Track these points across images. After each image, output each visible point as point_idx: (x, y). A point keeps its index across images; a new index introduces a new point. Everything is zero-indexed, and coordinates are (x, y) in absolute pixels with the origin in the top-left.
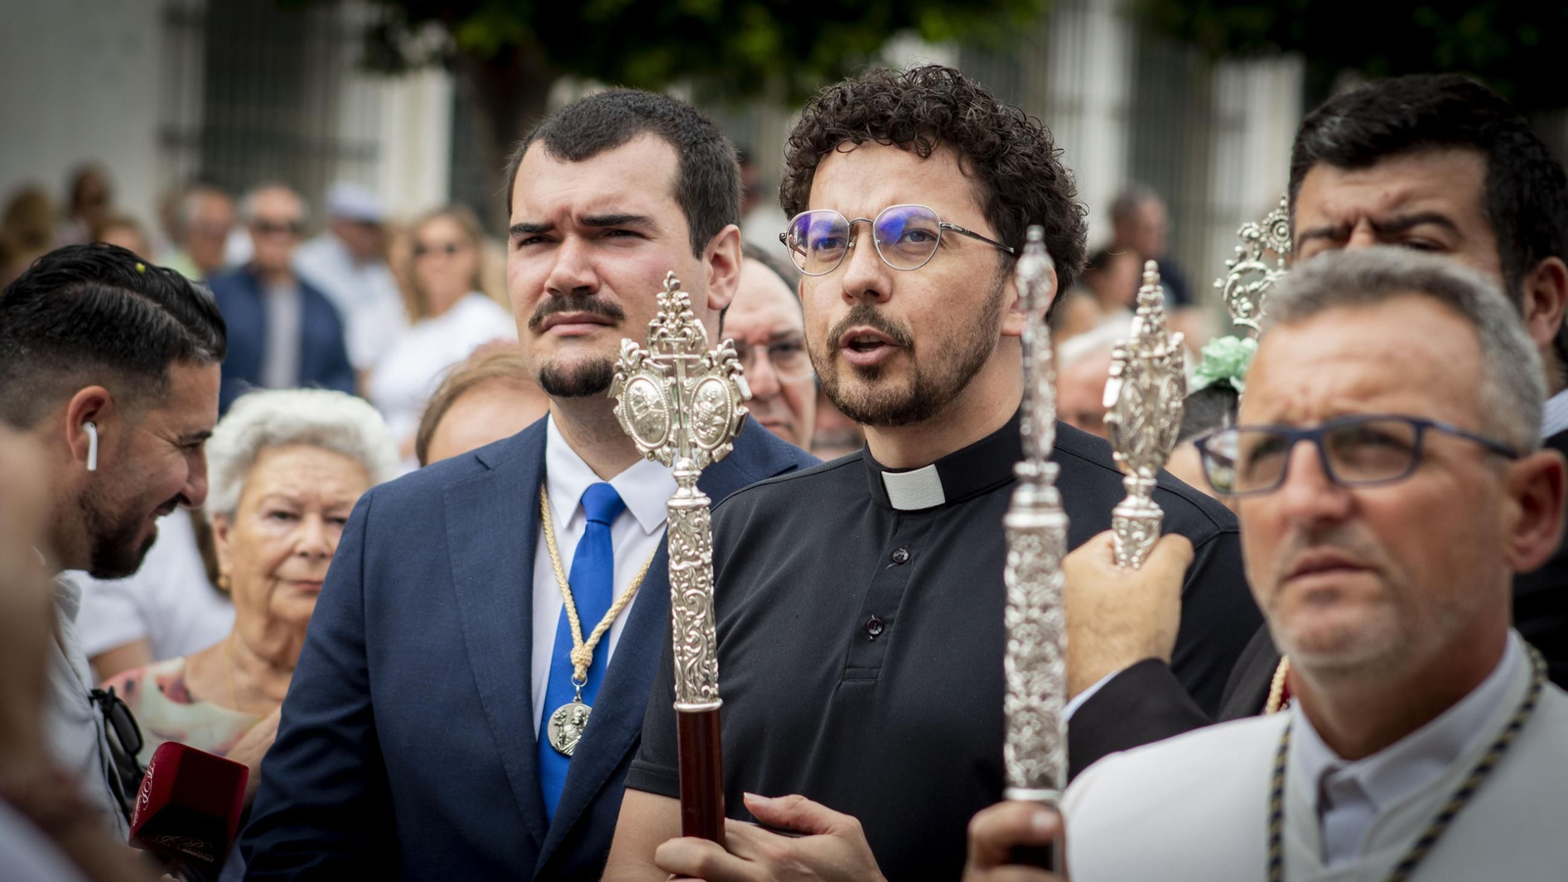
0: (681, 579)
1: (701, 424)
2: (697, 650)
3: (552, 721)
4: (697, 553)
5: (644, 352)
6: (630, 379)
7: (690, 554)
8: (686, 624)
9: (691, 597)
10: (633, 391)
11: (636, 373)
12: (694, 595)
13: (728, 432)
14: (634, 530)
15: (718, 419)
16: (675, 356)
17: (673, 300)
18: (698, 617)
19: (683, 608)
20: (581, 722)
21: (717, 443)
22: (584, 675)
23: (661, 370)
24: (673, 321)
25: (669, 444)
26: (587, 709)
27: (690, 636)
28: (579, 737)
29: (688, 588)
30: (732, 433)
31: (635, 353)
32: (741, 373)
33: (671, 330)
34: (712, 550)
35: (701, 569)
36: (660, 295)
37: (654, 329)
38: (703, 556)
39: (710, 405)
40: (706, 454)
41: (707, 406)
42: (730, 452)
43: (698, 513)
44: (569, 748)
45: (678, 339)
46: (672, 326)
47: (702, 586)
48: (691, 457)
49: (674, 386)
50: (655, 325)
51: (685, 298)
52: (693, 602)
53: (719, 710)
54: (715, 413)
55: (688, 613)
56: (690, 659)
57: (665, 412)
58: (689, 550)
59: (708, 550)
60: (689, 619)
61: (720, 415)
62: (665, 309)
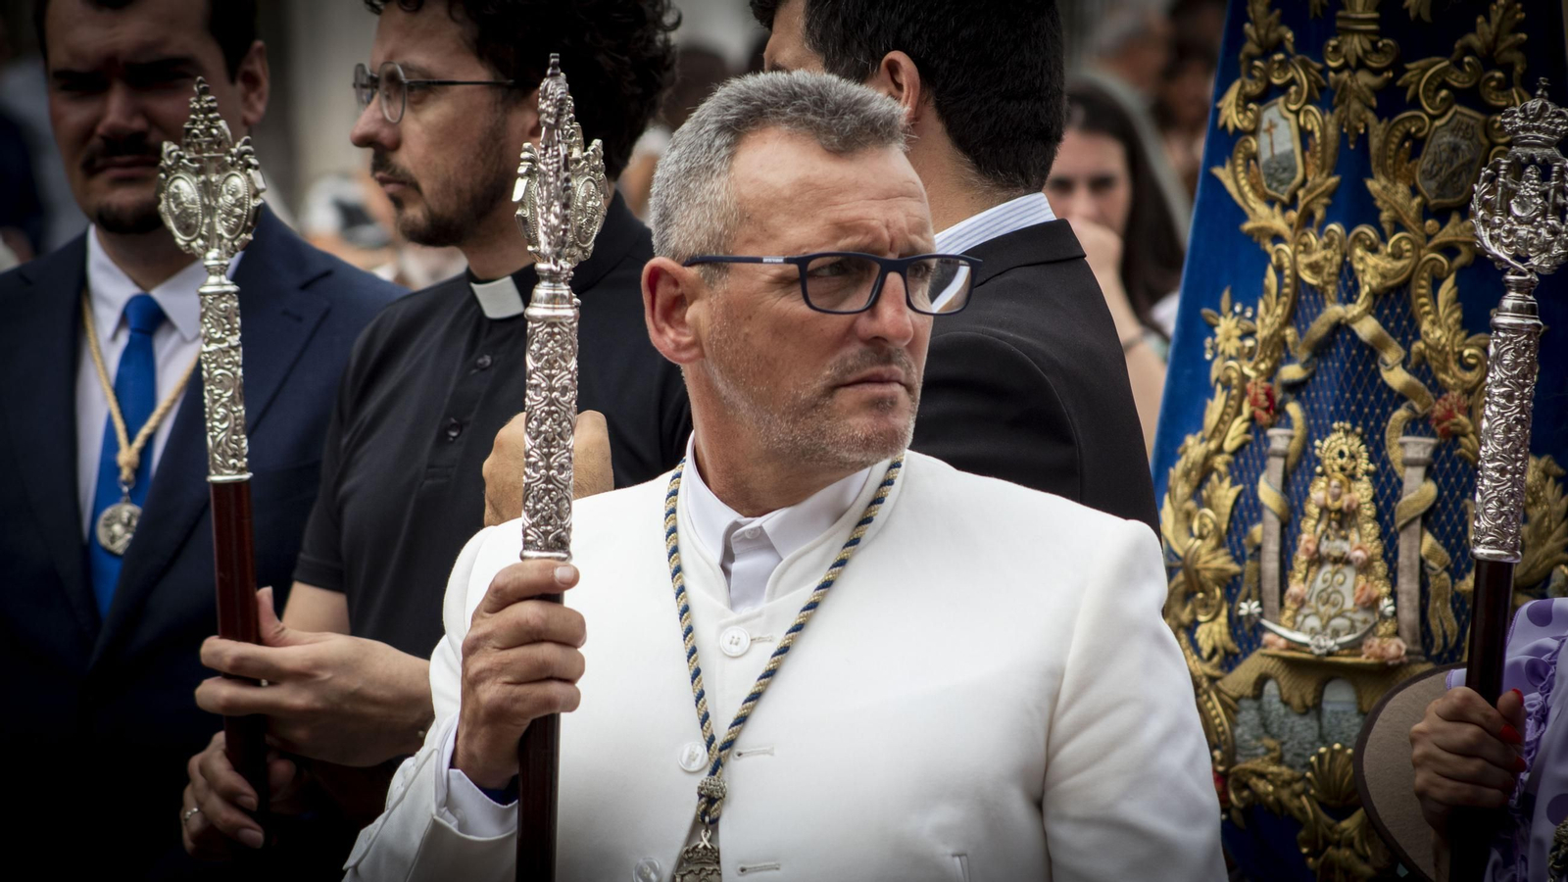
0: (210, 360)
1: (224, 216)
2: (225, 425)
3: (101, 522)
4: (223, 336)
5: (181, 153)
6: (171, 178)
7: (217, 336)
8: (215, 402)
9: (219, 377)
10: (172, 189)
11: (176, 173)
12: (221, 374)
13: (246, 222)
14: (174, 339)
15: (238, 211)
16: (206, 155)
17: (202, 103)
18: (225, 395)
19: (213, 387)
20: (130, 520)
21: (237, 233)
22: (132, 477)
23: (195, 168)
24: (202, 122)
25: (202, 237)
26: (136, 509)
27: (218, 413)
28: (129, 536)
29: (216, 368)
30: (249, 224)
31: (174, 154)
32: (256, 168)
33: (200, 130)
34: (240, 334)
35: (228, 352)
36: (192, 99)
37: (189, 130)
38: (230, 339)
39: (230, 197)
40: (230, 244)
41: (230, 199)
42: (250, 242)
43: (224, 299)
44: (120, 546)
45: (207, 139)
46: (202, 127)
47: (229, 366)
48: (220, 248)
49: (204, 183)
50: (188, 126)
51: (212, 101)
52: (221, 381)
53: (248, 482)
54: (234, 205)
55: (216, 392)
56: (219, 433)
57: (197, 208)
58: (215, 333)
59: (236, 334)
60: (216, 397)
61: (238, 207)
62: (195, 111)
